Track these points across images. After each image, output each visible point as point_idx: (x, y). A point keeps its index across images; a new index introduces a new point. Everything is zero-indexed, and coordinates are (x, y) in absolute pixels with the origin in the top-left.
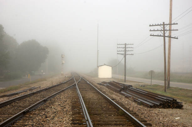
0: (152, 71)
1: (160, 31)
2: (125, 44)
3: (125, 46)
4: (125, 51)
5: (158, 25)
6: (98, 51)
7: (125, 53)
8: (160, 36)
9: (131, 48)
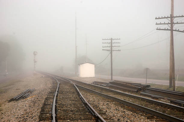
0: (147, 68)
1: (167, 24)
2: (111, 38)
3: (111, 41)
4: (111, 47)
5: (165, 18)
6: (76, 47)
7: (111, 49)
8: (168, 30)
9: (118, 43)
